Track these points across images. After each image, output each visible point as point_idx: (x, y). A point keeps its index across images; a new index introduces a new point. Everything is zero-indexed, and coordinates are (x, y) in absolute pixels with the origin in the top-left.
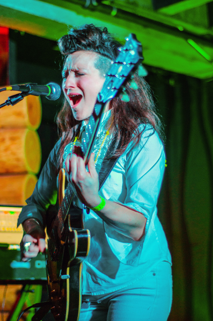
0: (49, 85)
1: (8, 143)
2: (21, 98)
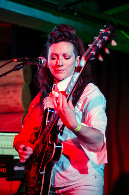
0: (40, 58)
1: (12, 94)
2: (22, 66)
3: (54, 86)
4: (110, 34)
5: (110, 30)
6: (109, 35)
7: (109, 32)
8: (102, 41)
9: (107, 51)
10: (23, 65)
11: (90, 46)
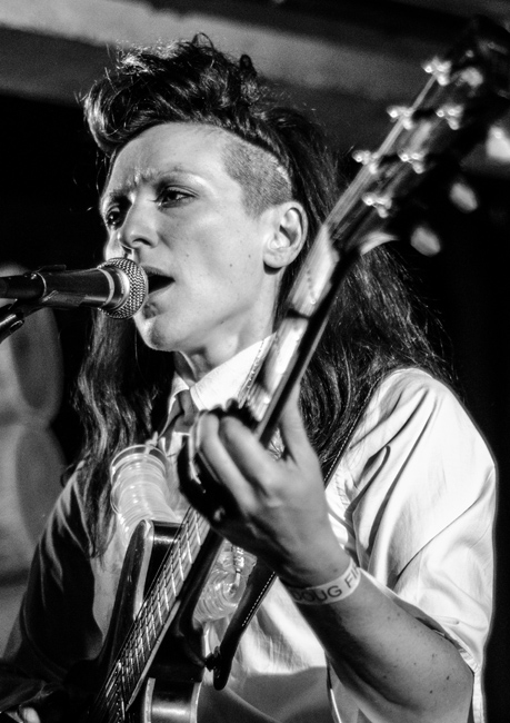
0: (106, 268)
2: (14, 321)
3: (179, 396)
4: (481, 87)
5: (477, 62)
6: (472, 94)
7: (473, 77)
8: (433, 132)
9: (464, 196)
10: (20, 316)
11: (368, 161)
